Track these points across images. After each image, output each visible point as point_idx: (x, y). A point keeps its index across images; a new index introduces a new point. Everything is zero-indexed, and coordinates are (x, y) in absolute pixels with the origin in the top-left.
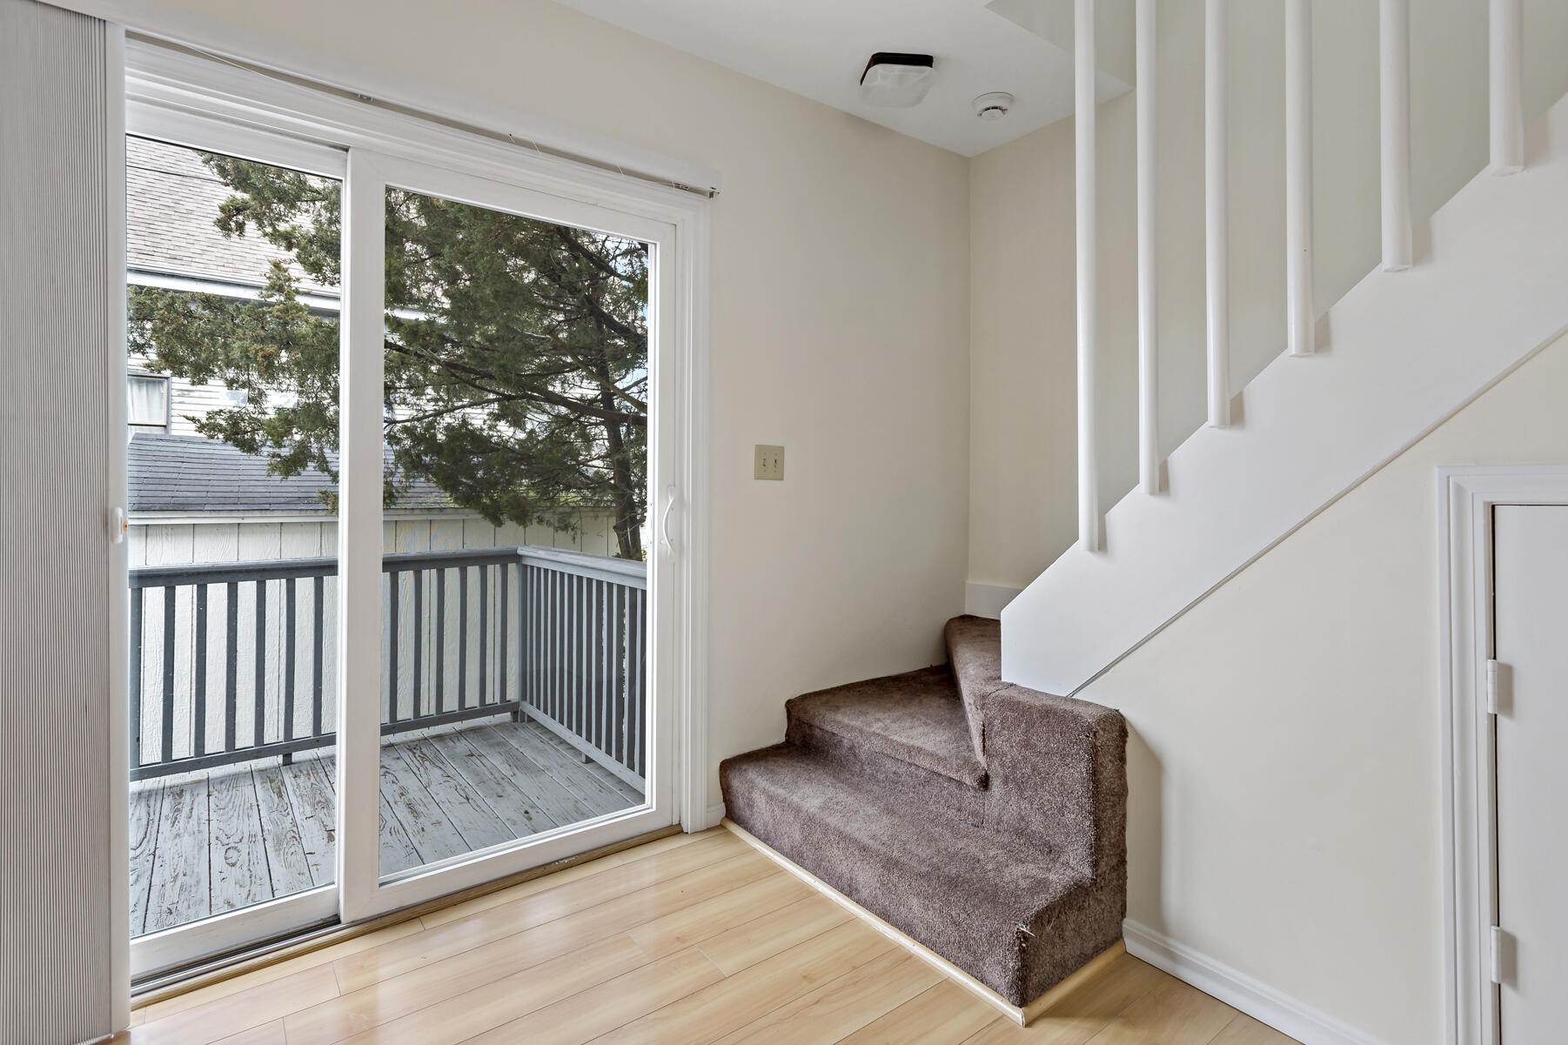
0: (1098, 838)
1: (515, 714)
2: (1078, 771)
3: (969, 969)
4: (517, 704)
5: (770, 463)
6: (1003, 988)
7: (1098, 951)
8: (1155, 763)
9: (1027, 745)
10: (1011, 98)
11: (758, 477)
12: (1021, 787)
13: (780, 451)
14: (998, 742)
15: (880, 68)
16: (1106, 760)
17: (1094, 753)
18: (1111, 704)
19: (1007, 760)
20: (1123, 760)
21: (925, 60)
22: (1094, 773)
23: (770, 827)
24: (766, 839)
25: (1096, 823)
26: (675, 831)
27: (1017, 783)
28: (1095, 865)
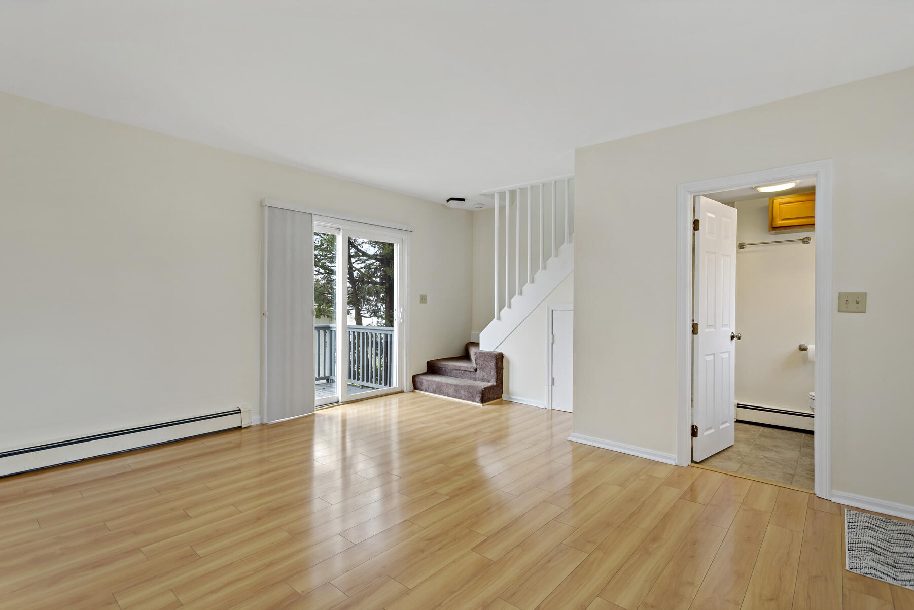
0: (497, 376)
1: (328, 380)
2: (493, 364)
3: (473, 401)
4: (329, 377)
5: (423, 299)
6: (479, 402)
7: (497, 399)
8: (508, 362)
9: (484, 360)
10: (483, 204)
11: (421, 303)
12: (483, 369)
13: (426, 296)
14: (479, 361)
15: (451, 202)
16: (499, 361)
17: (497, 359)
18: (500, 352)
19: (480, 365)
20: (502, 362)
21: (463, 200)
22: (497, 364)
23: (427, 388)
24: (426, 391)
25: (497, 373)
26: (403, 392)
27: (482, 369)
28: (497, 382)
